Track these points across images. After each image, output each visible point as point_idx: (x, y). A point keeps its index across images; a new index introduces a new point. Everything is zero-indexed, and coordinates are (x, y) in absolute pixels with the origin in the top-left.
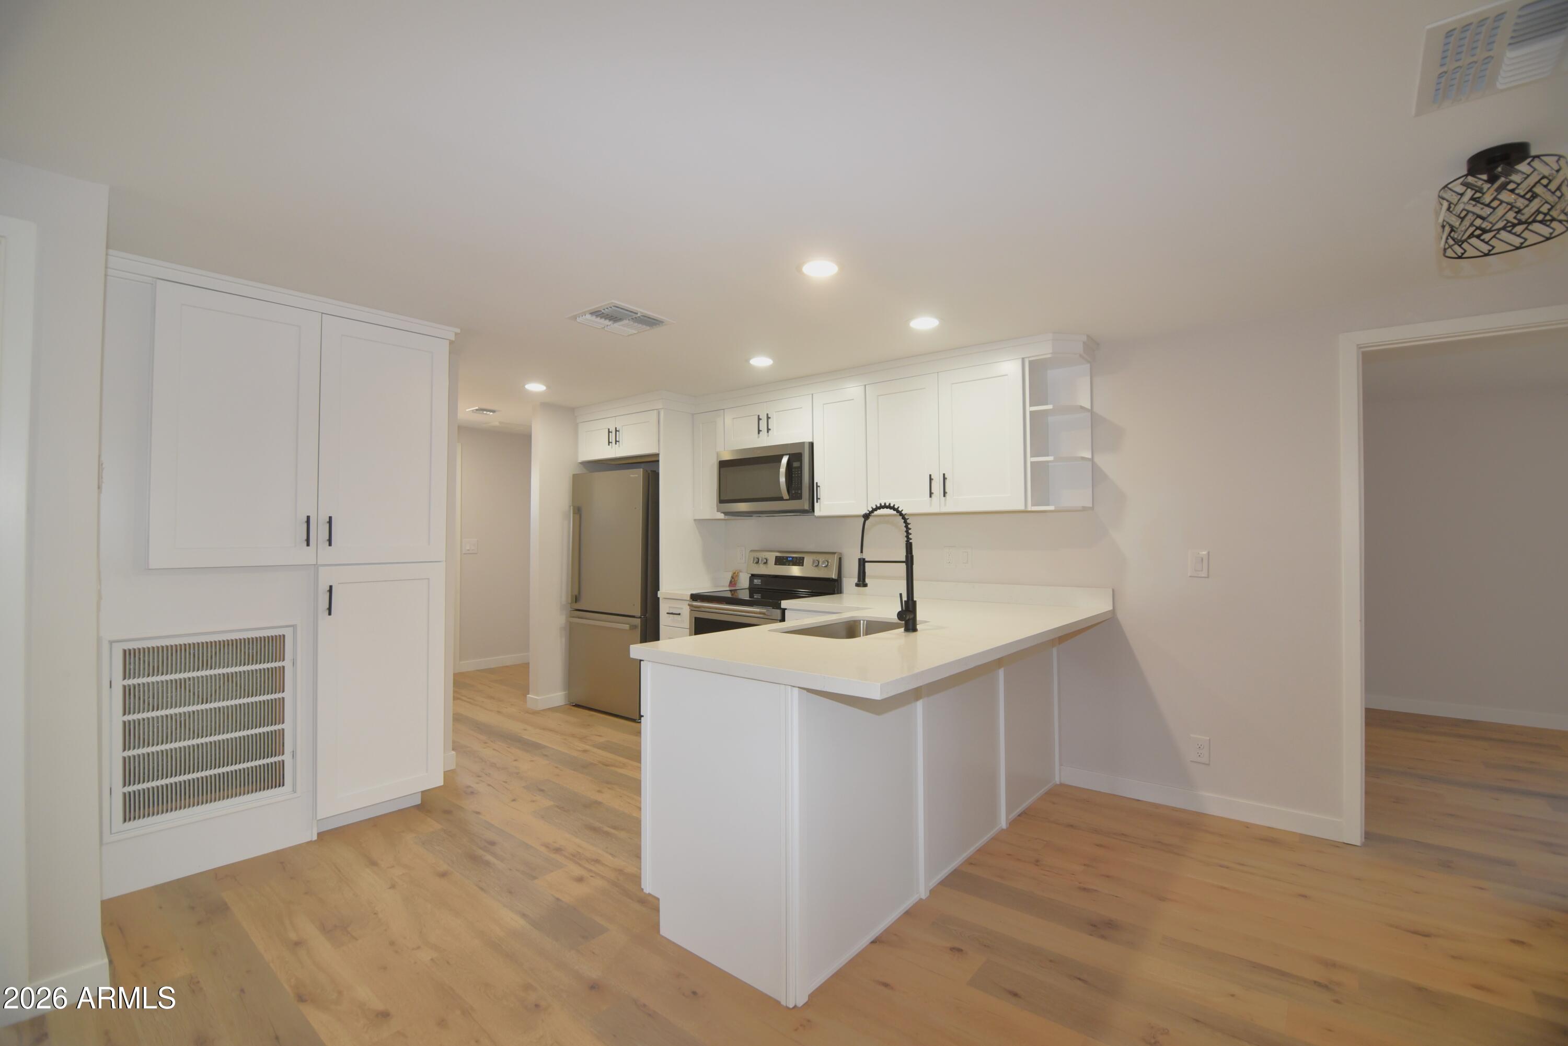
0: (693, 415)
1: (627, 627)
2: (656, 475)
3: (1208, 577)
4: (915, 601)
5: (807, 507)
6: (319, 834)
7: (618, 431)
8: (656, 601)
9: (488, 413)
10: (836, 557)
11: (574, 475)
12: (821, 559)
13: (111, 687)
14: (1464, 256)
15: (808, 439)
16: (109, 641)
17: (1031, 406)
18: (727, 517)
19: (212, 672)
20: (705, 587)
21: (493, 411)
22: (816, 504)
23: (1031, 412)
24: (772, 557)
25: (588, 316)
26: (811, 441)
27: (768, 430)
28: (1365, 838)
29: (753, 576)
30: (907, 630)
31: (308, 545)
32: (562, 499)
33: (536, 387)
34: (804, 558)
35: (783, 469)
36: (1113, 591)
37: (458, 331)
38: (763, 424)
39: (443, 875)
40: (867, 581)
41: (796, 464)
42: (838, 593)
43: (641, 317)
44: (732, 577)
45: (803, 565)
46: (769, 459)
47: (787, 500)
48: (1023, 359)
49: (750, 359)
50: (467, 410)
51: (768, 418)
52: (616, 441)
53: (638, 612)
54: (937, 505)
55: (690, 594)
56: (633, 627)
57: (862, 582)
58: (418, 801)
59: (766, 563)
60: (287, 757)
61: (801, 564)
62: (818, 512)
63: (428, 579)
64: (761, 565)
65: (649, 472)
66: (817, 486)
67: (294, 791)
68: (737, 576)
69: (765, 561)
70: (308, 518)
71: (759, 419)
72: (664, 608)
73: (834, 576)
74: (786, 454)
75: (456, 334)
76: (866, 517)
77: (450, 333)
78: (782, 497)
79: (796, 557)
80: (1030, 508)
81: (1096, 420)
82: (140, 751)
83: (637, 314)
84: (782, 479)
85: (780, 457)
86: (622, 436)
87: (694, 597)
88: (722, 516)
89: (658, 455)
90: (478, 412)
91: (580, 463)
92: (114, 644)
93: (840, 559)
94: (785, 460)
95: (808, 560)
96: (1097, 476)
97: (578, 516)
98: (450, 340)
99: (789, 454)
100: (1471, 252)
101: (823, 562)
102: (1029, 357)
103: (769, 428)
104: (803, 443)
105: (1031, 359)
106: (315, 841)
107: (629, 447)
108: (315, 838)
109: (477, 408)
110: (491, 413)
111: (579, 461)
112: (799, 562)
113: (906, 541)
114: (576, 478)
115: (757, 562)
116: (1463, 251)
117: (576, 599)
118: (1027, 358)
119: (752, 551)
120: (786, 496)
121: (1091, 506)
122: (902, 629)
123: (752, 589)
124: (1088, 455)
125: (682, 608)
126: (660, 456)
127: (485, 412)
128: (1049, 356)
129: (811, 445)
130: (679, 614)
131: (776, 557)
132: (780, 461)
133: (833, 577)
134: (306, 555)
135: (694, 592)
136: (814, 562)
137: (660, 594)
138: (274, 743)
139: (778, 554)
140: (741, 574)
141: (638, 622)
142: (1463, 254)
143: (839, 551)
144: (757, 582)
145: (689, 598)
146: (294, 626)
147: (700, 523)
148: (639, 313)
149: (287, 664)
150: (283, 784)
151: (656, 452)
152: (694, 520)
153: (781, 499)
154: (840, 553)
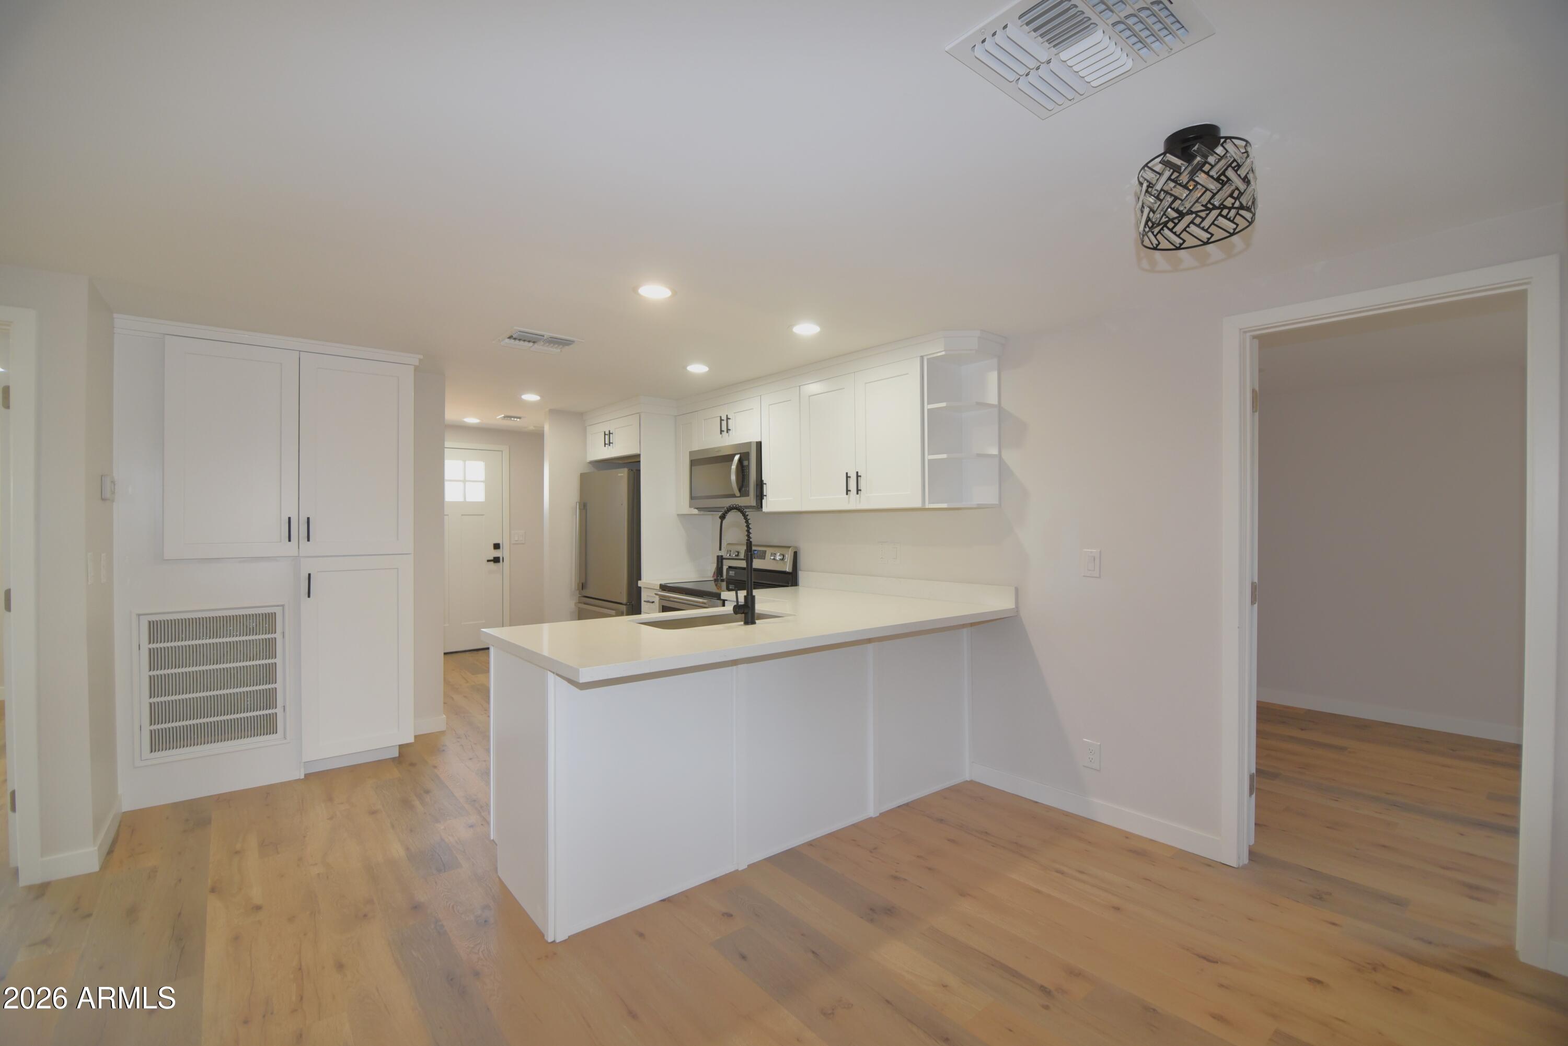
0: (675, 415)
2: (638, 474)
3: (1100, 577)
4: (754, 596)
5: (757, 504)
6: (306, 775)
7: (612, 434)
8: (639, 590)
9: (515, 419)
10: (789, 551)
11: (581, 474)
12: (779, 552)
13: (139, 649)
14: (1182, 247)
15: (757, 439)
16: (137, 614)
17: (928, 404)
18: (702, 513)
19: (221, 640)
21: (520, 418)
22: (765, 502)
23: (928, 410)
24: (742, 550)
25: (507, 341)
26: (760, 440)
27: (728, 430)
28: (1250, 860)
29: (729, 568)
30: (746, 623)
31: (290, 540)
32: (572, 496)
33: (531, 397)
34: (766, 551)
35: (734, 467)
36: (1017, 590)
37: (421, 357)
38: (724, 426)
39: (373, 813)
41: (745, 463)
42: (797, 585)
43: (550, 339)
45: (764, 559)
46: (725, 458)
47: (738, 497)
48: (922, 357)
49: (687, 366)
50: (498, 417)
51: (728, 419)
52: (610, 443)
53: (625, 600)
54: (852, 503)
55: (659, 584)
58: (396, 754)
60: (279, 710)
61: (763, 557)
62: (765, 509)
63: (397, 569)
65: (634, 471)
66: (764, 484)
67: (285, 738)
69: (737, 554)
70: (289, 519)
71: (722, 420)
72: (644, 596)
73: (788, 568)
74: (738, 454)
75: (420, 360)
77: (414, 359)
78: (734, 494)
79: (760, 551)
80: (928, 506)
81: (1002, 414)
82: (163, 699)
83: (543, 336)
84: (733, 477)
85: (733, 455)
86: (614, 439)
88: (696, 512)
89: (638, 456)
90: (506, 418)
91: (589, 463)
92: (141, 617)
93: (794, 552)
94: (737, 458)
95: (769, 554)
96: (1004, 472)
97: (584, 511)
98: (414, 365)
99: (740, 454)
100: (1191, 241)
101: (781, 556)
102: (927, 355)
103: (729, 428)
104: (750, 443)
105: (929, 357)
106: (303, 779)
107: (618, 450)
108: (302, 777)
109: (503, 415)
110: (518, 420)
111: (588, 461)
112: (762, 555)
113: (747, 540)
114: (584, 478)
115: (731, 555)
116: (1181, 241)
117: (583, 586)
118: (925, 355)
120: (738, 494)
121: (996, 502)
122: (742, 623)
123: (728, 581)
124: (995, 451)
125: (655, 597)
126: (641, 456)
127: (513, 419)
128: (943, 353)
129: (759, 445)
130: (653, 602)
132: (732, 460)
133: (787, 570)
134: (290, 549)
135: (663, 582)
136: (772, 555)
137: (640, 584)
138: (269, 699)
141: (621, 608)
142: (1181, 244)
143: (796, 545)
144: (731, 573)
145: (658, 588)
146: (283, 606)
147: (681, 516)
148: (545, 336)
149: (278, 635)
150: (275, 731)
151: (638, 452)
152: (678, 515)
153: (734, 496)
154: (796, 547)
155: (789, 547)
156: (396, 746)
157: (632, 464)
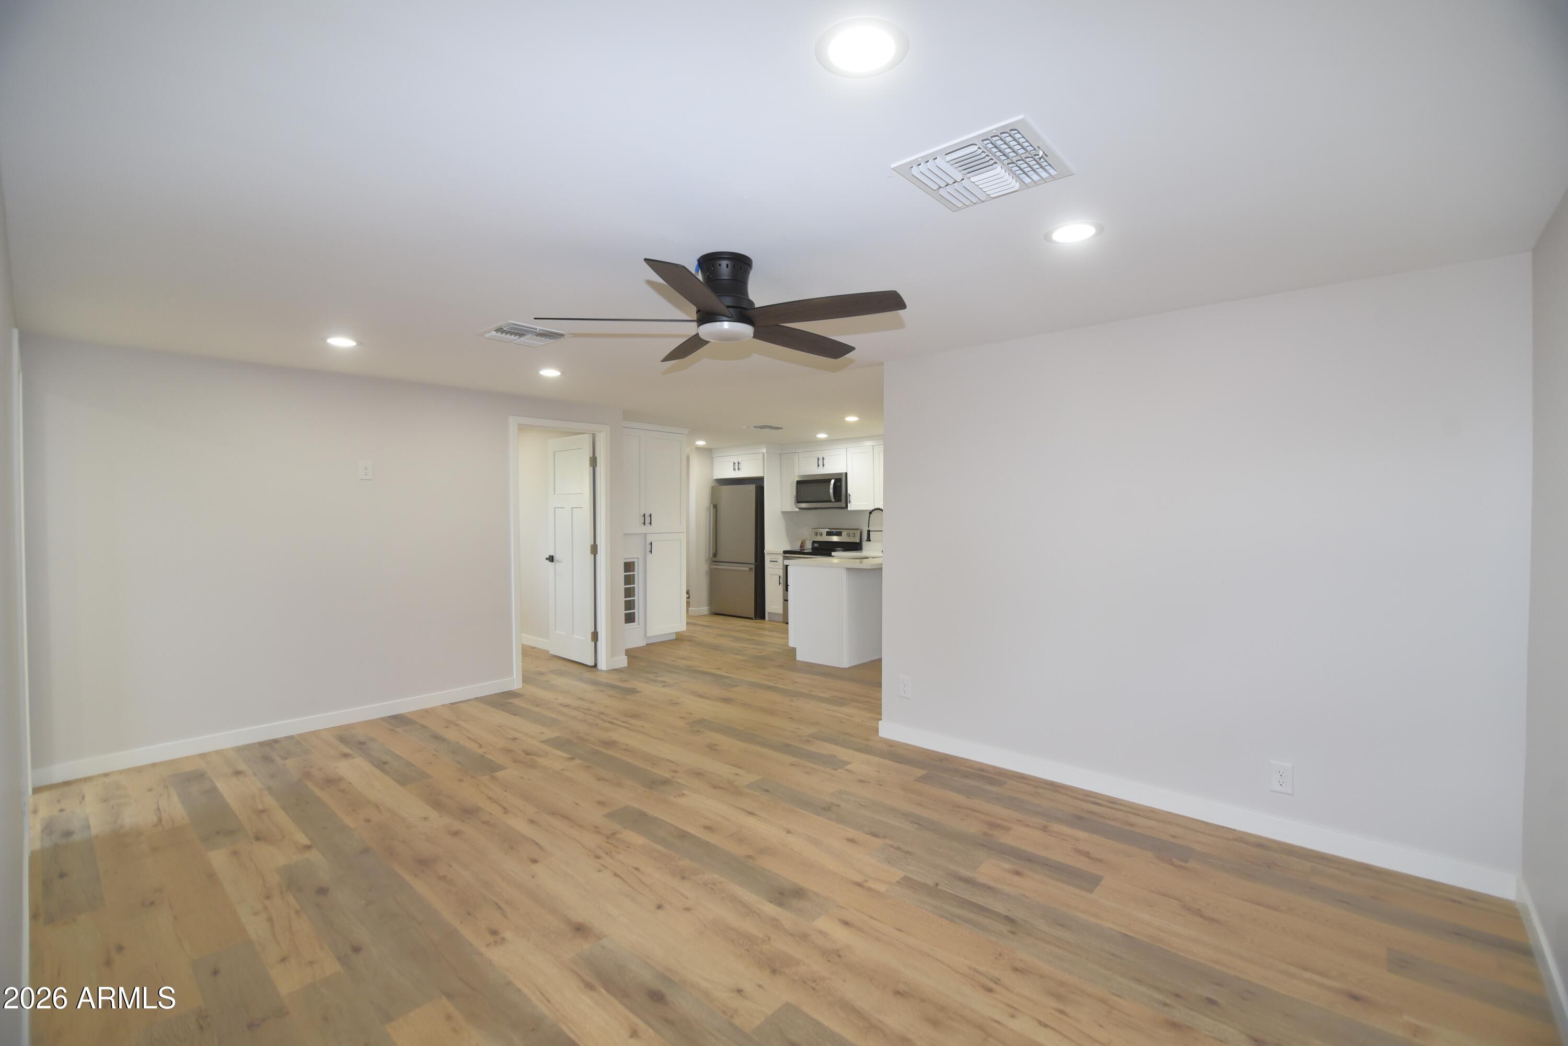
0: (781, 454)
1: (748, 569)
2: (763, 488)
5: (844, 506)
7: (740, 463)
8: (763, 555)
10: (859, 532)
11: (712, 487)
12: (851, 532)
15: (844, 471)
18: (800, 510)
20: (788, 548)
22: (849, 505)
24: (824, 531)
26: (846, 472)
27: (823, 465)
29: (814, 542)
31: (645, 525)
32: (706, 500)
33: (700, 443)
34: (842, 532)
35: (831, 486)
38: (820, 462)
40: (871, 539)
41: (838, 484)
42: (860, 550)
44: (802, 543)
45: (841, 536)
46: (823, 481)
47: (833, 502)
49: (815, 434)
51: (823, 459)
52: (737, 468)
53: (753, 561)
55: (782, 550)
56: (751, 569)
57: (869, 539)
58: (674, 637)
59: (821, 535)
60: (638, 610)
62: (849, 508)
63: (681, 540)
64: (819, 536)
66: (849, 495)
67: (639, 625)
68: (804, 542)
69: (821, 533)
70: (645, 513)
71: (818, 459)
72: (767, 559)
73: (858, 541)
74: (833, 479)
76: (870, 513)
77: (687, 431)
79: (837, 532)
84: (831, 491)
85: (830, 480)
86: (742, 466)
87: (785, 552)
88: (798, 510)
89: (762, 477)
93: (861, 532)
94: (833, 481)
95: (844, 533)
97: (715, 510)
98: (686, 435)
99: (835, 478)
101: (852, 534)
104: (842, 473)
107: (748, 473)
108: (645, 645)
111: (714, 478)
112: (839, 534)
114: (713, 489)
115: (817, 535)
117: (715, 555)
119: (813, 528)
120: (833, 500)
123: (813, 548)
125: (778, 559)
126: (764, 477)
129: (846, 474)
130: (777, 561)
131: (827, 532)
132: (830, 482)
134: (644, 529)
135: (785, 550)
136: (847, 534)
137: (766, 551)
138: (633, 605)
139: (828, 530)
140: (806, 541)
141: (753, 566)
143: (862, 528)
144: (816, 545)
145: (782, 553)
146: (638, 558)
147: (785, 513)
149: (636, 573)
150: (634, 621)
151: (762, 475)
152: (782, 512)
153: (831, 501)
154: (861, 529)
155: (858, 529)
156: (674, 633)
157: (758, 484)
